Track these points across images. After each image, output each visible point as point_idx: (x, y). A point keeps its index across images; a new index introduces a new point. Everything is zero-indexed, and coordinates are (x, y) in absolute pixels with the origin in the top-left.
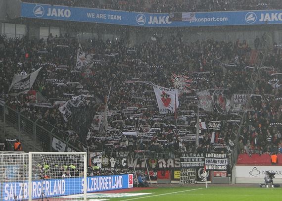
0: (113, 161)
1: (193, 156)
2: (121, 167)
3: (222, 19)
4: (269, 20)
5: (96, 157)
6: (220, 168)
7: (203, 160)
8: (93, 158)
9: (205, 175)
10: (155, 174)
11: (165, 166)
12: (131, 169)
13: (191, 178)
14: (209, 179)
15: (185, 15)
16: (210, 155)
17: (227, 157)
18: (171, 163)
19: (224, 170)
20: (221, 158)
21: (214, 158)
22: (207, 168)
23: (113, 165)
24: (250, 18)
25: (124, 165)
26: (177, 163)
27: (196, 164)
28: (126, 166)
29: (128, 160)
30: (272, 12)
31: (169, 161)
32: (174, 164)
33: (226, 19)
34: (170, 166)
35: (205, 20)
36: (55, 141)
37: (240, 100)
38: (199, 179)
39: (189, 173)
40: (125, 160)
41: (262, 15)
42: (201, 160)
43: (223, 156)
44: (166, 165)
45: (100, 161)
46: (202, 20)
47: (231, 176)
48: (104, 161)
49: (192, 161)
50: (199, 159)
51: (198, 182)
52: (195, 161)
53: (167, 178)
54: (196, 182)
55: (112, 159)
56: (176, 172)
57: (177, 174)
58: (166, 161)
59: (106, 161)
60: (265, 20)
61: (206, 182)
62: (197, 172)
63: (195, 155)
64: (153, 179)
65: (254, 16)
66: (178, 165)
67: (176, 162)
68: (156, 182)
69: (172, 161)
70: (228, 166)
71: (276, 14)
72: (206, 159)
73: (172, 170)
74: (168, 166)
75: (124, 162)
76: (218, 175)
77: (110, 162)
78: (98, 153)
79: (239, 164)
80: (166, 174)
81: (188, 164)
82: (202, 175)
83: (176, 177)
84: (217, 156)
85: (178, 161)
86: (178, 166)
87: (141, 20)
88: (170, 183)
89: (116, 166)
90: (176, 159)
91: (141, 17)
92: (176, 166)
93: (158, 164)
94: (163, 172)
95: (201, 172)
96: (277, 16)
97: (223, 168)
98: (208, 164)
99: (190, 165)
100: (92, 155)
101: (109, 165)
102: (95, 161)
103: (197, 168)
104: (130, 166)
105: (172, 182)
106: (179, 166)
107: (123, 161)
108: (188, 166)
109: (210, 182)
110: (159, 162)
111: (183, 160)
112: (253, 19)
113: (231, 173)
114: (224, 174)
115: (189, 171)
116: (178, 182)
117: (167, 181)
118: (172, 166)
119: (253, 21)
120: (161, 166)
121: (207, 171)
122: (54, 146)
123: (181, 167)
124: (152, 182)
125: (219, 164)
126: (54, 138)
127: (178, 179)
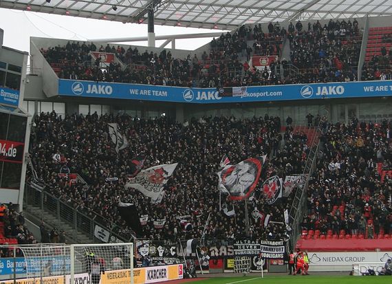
0: (161, 250)
1: (247, 243)
2: (170, 256)
3: (275, 94)
4: (327, 94)
5: (142, 246)
6: (276, 256)
7: (258, 247)
8: (139, 247)
9: (261, 263)
11: (217, 255)
12: (181, 258)
13: (246, 266)
14: (265, 267)
15: (236, 90)
16: (265, 243)
17: (284, 244)
18: (223, 251)
19: (281, 259)
20: (278, 246)
21: (269, 245)
22: (264, 255)
23: (161, 255)
24: (306, 92)
25: (173, 253)
26: (231, 250)
27: (250, 251)
28: (175, 256)
29: (177, 249)
30: (330, 85)
31: (221, 249)
32: (227, 251)
33: (280, 93)
34: (223, 254)
35: (257, 95)
36: (98, 229)
38: (254, 268)
39: (243, 261)
40: (174, 248)
41: (319, 88)
42: (255, 247)
43: (279, 243)
44: (219, 253)
45: (147, 249)
46: (254, 95)
48: (151, 250)
50: (253, 246)
51: (253, 271)
52: (249, 248)
53: (219, 267)
54: (251, 271)
55: (160, 247)
56: (229, 261)
57: (230, 263)
58: (219, 249)
59: (153, 250)
60: (322, 94)
61: (262, 271)
62: (252, 261)
63: (249, 241)
64: (205, 268)
65: (310, 90)
66: (231, 252)
67: (229, 250)
68: (208, 272)
69: (225, 249)
70: (285, 254)
71: (334, 87)
72: (261, 246)
73: (224, 258)
74: (221, 254)
75: (173, 250)
76: (275, 263)
77: (157, 252)
78: (144, 242)
80: (219, 262)
81: (241, 251)
82: (258, 263)
83: (229, 266)
84: (273, 243)
85: (231, 248)
87: (188, 96)
88: (223, 273)
89: (164, 255)
90: (229, 247)
91: (189, 93)
92: (229, 254)
94: (215, 261)
95: (257, 260)
96: (335, 89)
97: (279, 256)
98: (263, 251)
99: (245, 253)
100: (139, 243)
101: (157, 254)
102: (141, 250)
103: (252, 256)
104: (179, 254)
105: (225, 271)
106: (232, 254)
107: (171, 249)
108: (242, 253)
109: (266, 271)
110: (210, 250)
111: (236, 247)
112: (309, 93)
114: (281, 262)
115: (243, 259)
116: (232, 271)
117: (221, 270)
118: (225, 254)
119: (309, 95)
120: (213, 254)
121: (263, 258)
122: (96, 234)
123: (235, 255)
124: (203, 272)
125: (276, 252)
126: (97, 226)
127: (232, 269)
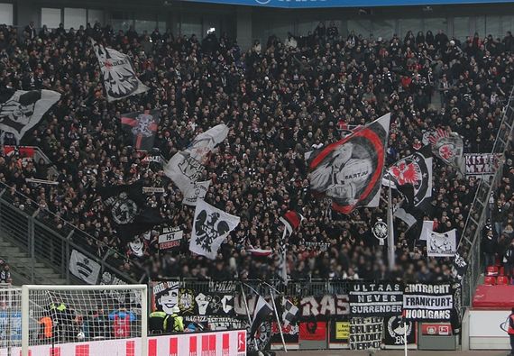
0: (202, 301)
1: (376, 289)
2: (221, 313)
5: (165, 293)
6: (437, 315)
7: (399, 298)
8: (159, 295)
9: (404, 330)
10: (295, 330)
11: (315, 312)
12: (243, 318)
13: (373, 337)
14: (411, 339)
16: (414, 288)
17: (452, 291)
18: (329, 305)
19: (445, 320)
20: (439, 294)
21: (422, 293)
22: (408, 315)
23: (202, 311)
25: (227, 309)
26: (343, 305)
27: (383, 307)
28: (232, 314)
29: (236, 300)
31: (324, 302)
32: (336, 306)
34: (328, 311)
36: (76, 257)
37: (480, 167)
38: (389, 340)
39: (368, 326)
40: (229, 298)
42: (393, 298)
43: (442, 289)
44: (319, 309)
45: (175, 300)
47: (460, 333)
48: (182, 301)
49: (374, 300)
50: (389, 297)
51: (387, 347)
52: (381, 300)
53: (319, 338)
54: (383, 346)
55: (201, 296)
56: (339, 325)
57: (342, 330)
58: (319, 300)
59: (187, 301)
61: (406, 347)
62: (386, 326)
63: (380, 287)
64: (291, 339)
66: (343, 309)
67: (340, 303)
68: (296, 346)
69: (332, 302)
70: (453, 312)
72: (405, 297)
73: (330, 320)
74: (323, 312)
75: (228, 303)
76: (431, 331)
77: (196, 305)
79: (479, 306)
80: (320, 327)
81: (366, 307)
82: (397, 331)
83: (339, 335)
84: (430, 289)
85: (344, 300)
86: (344, 312)
88: (328, 348)
89: (209, 312)
90: (339, 297)
92: (339, 312)
93: (301, 307)
95: (395, 326)
97: (442, 315)
98: (409, 306)
99: (371, 309)
100: (158, 288)
101: (195, 311)
103: (386, 316)
104: (240, 311)
105: (332, 346)
106: (346, 312)
107: (224, 301)
108: (365, 310)
109: (414, 346)
110: (302, 302)
111: (354, 299)
113: (460, 327)
114: (444, 329)
115: (367, 322)
116: (345, 346)
117: (322, 344)
118: (332, 312)
120: (306, 311)
121: (408, 321)
122: (74, 268)
123: (351, 315)
124: (287, 347)
125: (434, 307)
126: (74, 251)
127: (345, 341)
